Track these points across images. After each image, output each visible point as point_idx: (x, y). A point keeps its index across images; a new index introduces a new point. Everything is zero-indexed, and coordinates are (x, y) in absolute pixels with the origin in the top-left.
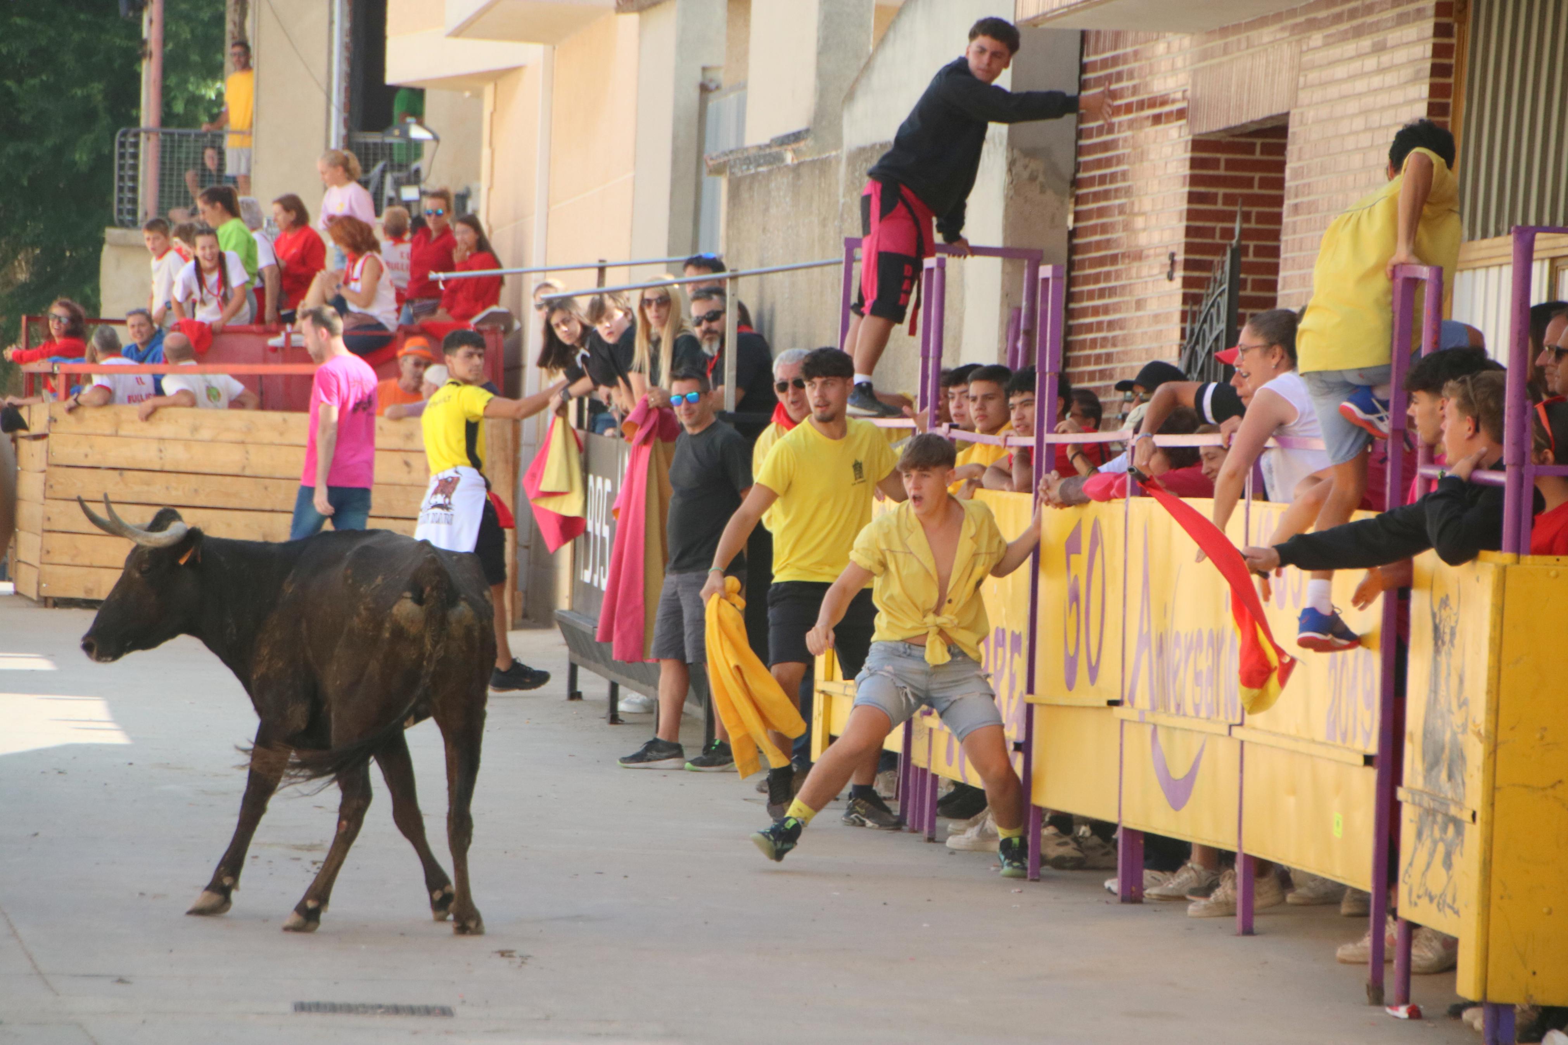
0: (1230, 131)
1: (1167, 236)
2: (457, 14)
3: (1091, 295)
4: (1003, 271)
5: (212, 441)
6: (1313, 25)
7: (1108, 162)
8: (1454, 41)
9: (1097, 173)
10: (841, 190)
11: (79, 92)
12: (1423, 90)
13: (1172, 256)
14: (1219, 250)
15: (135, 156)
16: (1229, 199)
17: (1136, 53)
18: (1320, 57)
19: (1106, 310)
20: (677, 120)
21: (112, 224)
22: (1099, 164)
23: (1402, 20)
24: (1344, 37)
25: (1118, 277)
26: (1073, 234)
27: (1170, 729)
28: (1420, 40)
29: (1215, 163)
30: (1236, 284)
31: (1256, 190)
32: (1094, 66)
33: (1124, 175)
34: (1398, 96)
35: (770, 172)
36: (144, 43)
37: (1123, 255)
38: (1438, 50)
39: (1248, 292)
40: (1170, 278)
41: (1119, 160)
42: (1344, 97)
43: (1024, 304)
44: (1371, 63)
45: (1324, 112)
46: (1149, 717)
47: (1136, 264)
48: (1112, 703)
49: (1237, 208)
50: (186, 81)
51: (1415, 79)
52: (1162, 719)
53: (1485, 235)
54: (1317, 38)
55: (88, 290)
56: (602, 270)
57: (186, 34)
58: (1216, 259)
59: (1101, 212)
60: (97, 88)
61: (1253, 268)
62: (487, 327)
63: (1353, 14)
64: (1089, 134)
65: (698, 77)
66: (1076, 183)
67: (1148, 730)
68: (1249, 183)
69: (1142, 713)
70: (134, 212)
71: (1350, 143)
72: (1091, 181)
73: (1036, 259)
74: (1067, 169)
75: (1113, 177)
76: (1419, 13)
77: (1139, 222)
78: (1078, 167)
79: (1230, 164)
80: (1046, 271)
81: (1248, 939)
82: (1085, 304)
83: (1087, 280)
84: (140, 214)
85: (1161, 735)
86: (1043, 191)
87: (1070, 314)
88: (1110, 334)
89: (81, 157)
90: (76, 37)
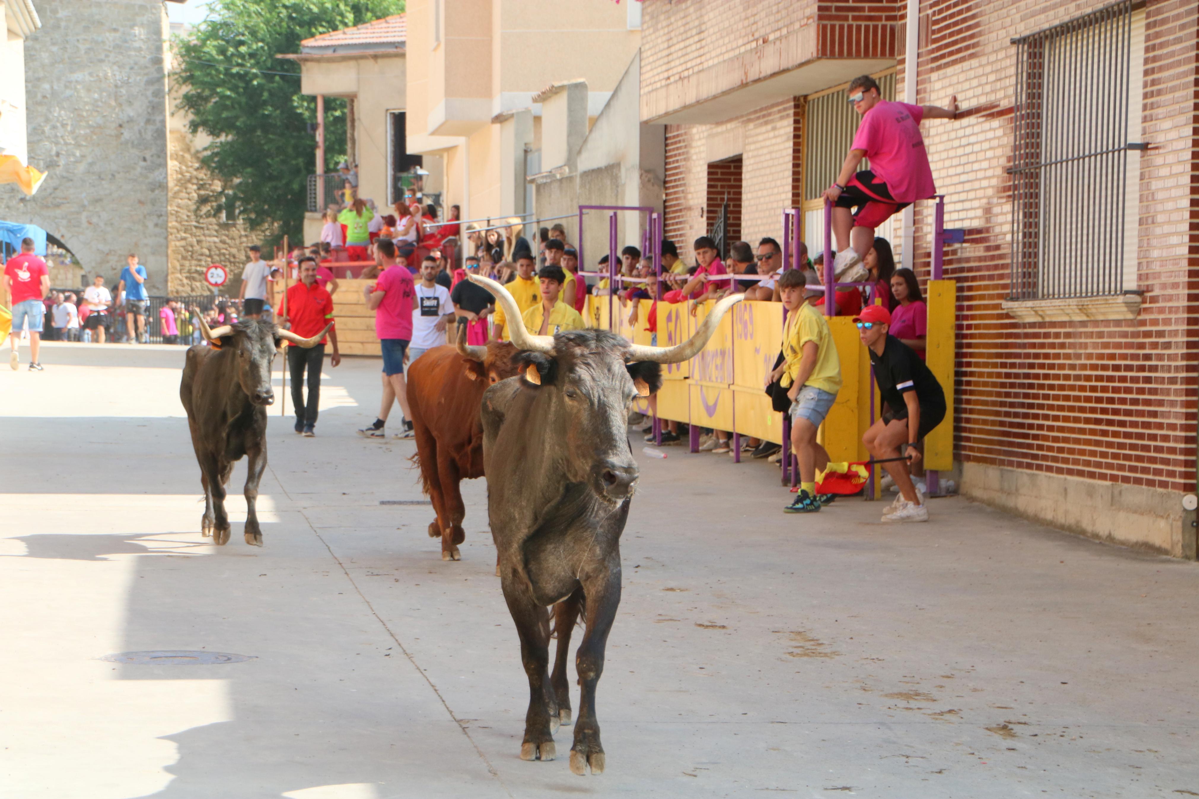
0: (722, 161)
1: (700, 201)
2: (431, 127)
3: (673, 224)
4: (640, 217)
5: (347, 291)
6: (749, 121)
7: (677, 174)
8: (801, 125)
9: (673, 178)
10: (578, 187)
11: (294, 162)
12: (791, 144)
13: (702, 209)
14: (719, 206)
15: (315, 185)
16: (722, 187)
17: (686, 133)
18: (753, 132)
19: (679, 230)
20: (516, 163)
21: (308, 211)
22: (673, 175)
23: (782, 118)
24: (761, 125)
25: (683, 216)
26: (665, 201)
27: (707, 387)
28: (789, 125)
29: (716, 173)
30: (726, 218)
31: (732, 183)
32: (670, 138)
33: (683, 179)
34: (782, 147)
35: (551, 182)
36: (316, 143)
37: (685, 209)
38: (796, 129)
39: (731, 221)
40: (702, 216)
41: (681, 173)
42: (762, 148)
43: (648, 228)
44: (771, 134)
45: (755, 153)
46: (699, 383)
47: (689, 213)
48: (686, 378)
49: (726, 190)
50: (333, 156)
51: (788, 140)
52: (704, 383)
53: (816, 197)
54: (751, 125)
55: (300, 236)
56: (489, 221)
57: (333, 138)
58: (718, 209)
59: (675, 193)
60: (301, 161)
61: (732, 212)
62: (447, 244)
63: (764, 116)
64: (670, 163)
65: (523, 147)
66: (665, 182)
67: (699, 388)
68: (730, 180)
69: (697, 381)
70: (315, 206)
71: (765, 164)
72: (671, 181)
73: (651, 211)
74: (662, 177)
75: (679, 180)
76: (788, 116)
77: (690, 196)
78: (666, 176)
79: (722, 174)
80: (655, 216)
81: (738, 465)
82: (671, 228)
83: (671, 218)
84: (318, 207)
85: (704, 389)
86: (653, 185)
87: (665, 232)
88: (680, 239)
89: (296, 186)
90: (293, 142)
